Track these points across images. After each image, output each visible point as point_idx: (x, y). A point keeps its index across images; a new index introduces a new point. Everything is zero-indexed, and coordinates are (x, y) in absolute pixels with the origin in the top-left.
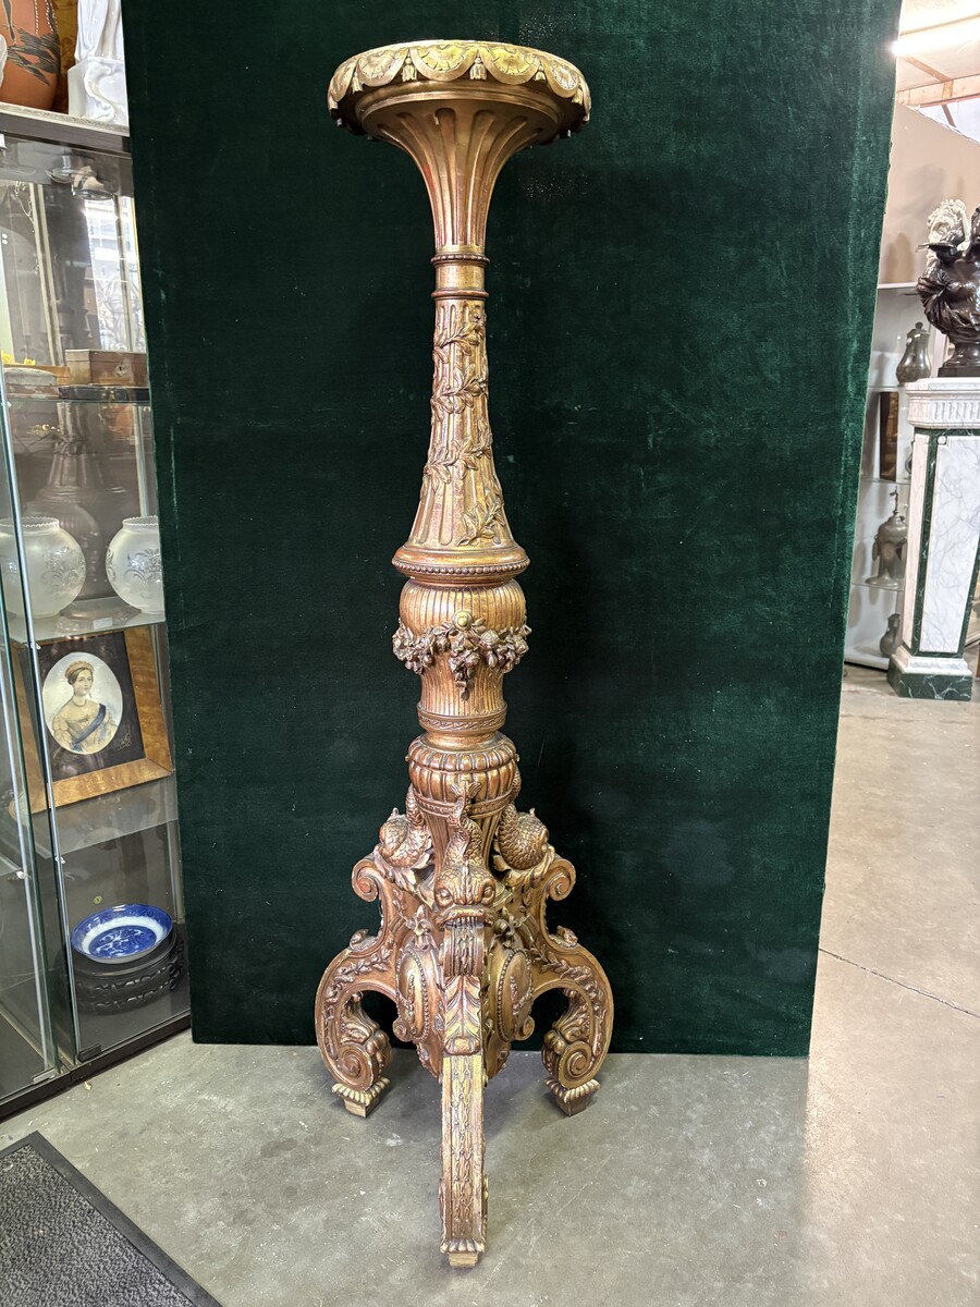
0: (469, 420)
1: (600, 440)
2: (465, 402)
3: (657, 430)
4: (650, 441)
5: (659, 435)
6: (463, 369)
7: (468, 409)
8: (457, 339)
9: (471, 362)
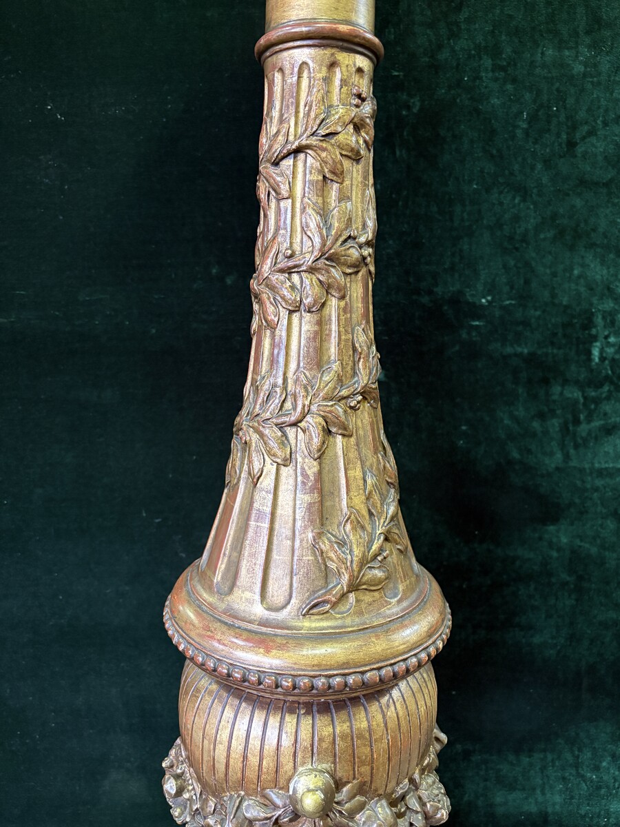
0: (334, 327)
1: (519, 350)
2: (327, 288)
3: (606, 337)
4: (596, 353)
5: (609, 345)
6: (324, 213)
7: (333, 302)
8: (313, 141)
9: (343, 197)
